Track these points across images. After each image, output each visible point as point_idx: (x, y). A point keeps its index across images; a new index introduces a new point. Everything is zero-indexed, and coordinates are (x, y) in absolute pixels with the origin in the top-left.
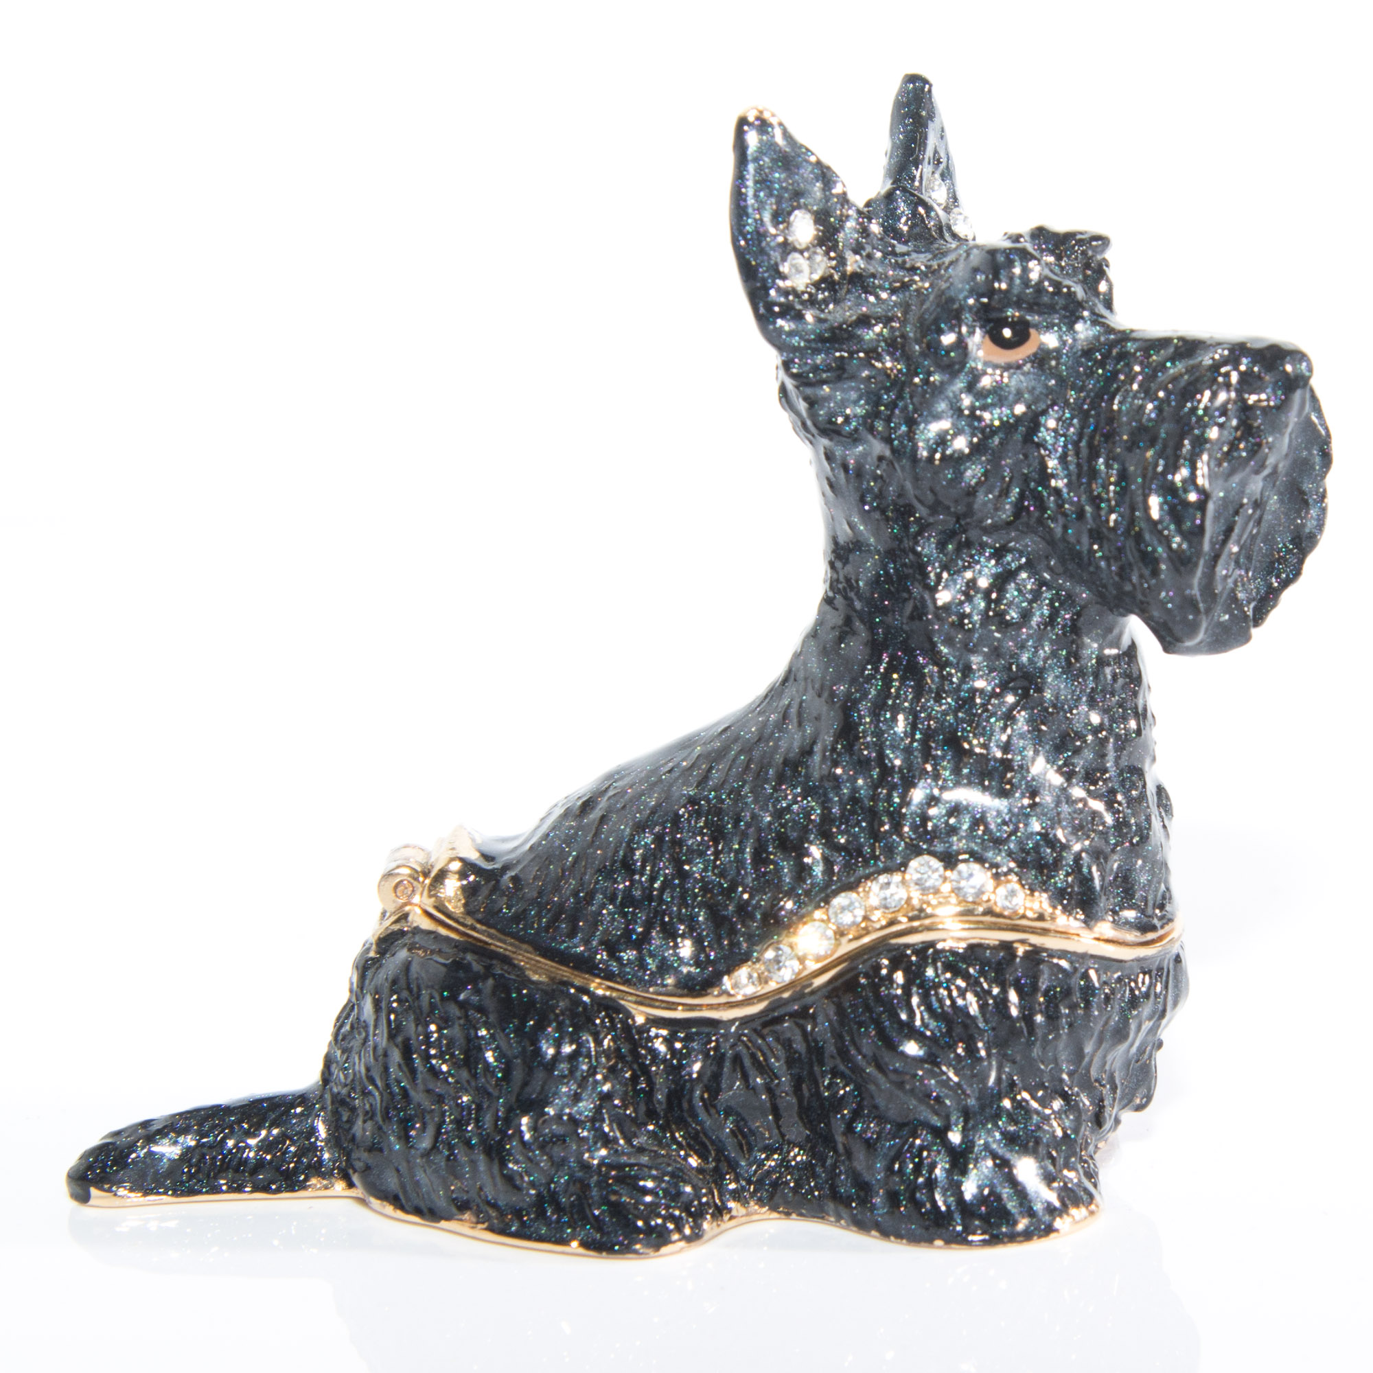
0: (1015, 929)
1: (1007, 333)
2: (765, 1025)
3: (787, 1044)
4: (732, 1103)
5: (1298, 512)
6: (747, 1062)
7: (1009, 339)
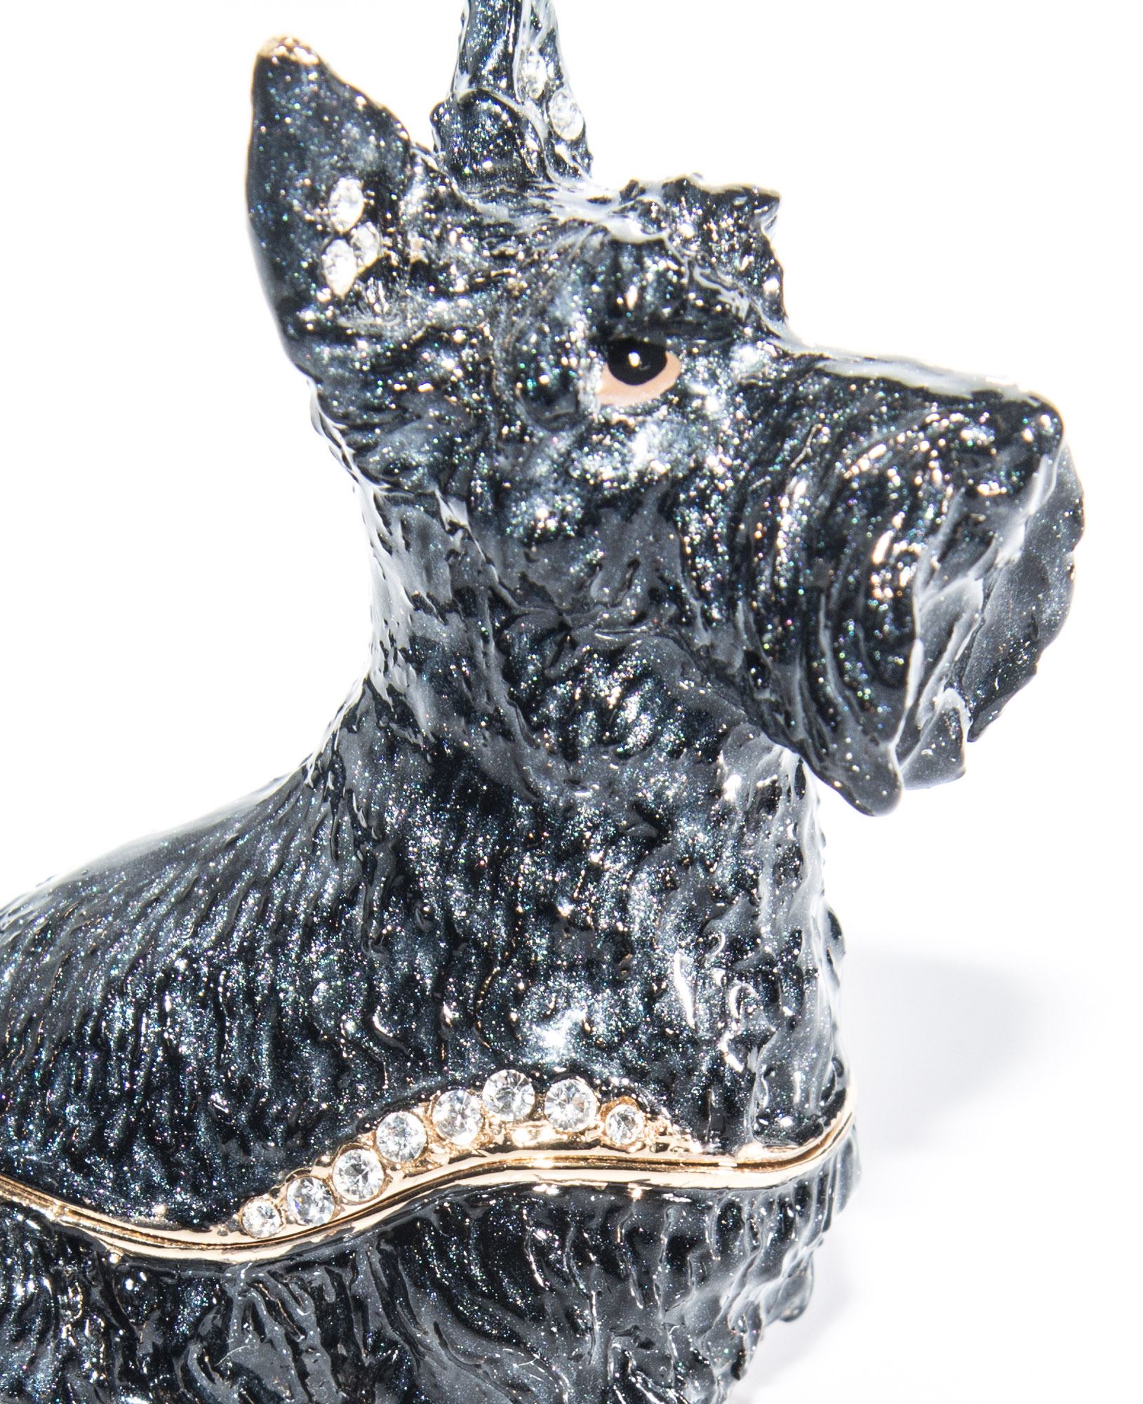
0: (629, 1165)
1: (634, 359)
2: (290, 1270)
3: (317, 1294)
4: (241, 1360)
5: (1034, 595)
6: (263, 1311)
7: (637, 368)
